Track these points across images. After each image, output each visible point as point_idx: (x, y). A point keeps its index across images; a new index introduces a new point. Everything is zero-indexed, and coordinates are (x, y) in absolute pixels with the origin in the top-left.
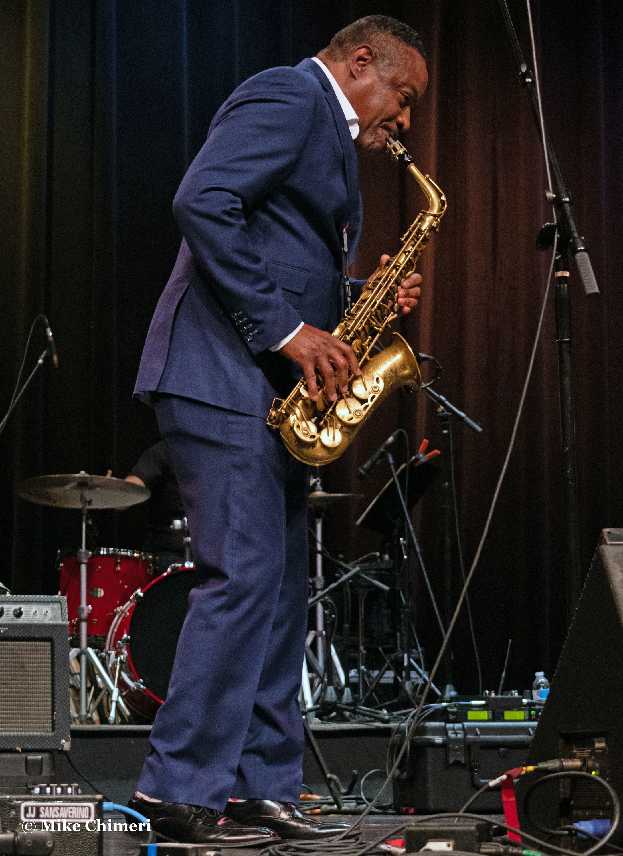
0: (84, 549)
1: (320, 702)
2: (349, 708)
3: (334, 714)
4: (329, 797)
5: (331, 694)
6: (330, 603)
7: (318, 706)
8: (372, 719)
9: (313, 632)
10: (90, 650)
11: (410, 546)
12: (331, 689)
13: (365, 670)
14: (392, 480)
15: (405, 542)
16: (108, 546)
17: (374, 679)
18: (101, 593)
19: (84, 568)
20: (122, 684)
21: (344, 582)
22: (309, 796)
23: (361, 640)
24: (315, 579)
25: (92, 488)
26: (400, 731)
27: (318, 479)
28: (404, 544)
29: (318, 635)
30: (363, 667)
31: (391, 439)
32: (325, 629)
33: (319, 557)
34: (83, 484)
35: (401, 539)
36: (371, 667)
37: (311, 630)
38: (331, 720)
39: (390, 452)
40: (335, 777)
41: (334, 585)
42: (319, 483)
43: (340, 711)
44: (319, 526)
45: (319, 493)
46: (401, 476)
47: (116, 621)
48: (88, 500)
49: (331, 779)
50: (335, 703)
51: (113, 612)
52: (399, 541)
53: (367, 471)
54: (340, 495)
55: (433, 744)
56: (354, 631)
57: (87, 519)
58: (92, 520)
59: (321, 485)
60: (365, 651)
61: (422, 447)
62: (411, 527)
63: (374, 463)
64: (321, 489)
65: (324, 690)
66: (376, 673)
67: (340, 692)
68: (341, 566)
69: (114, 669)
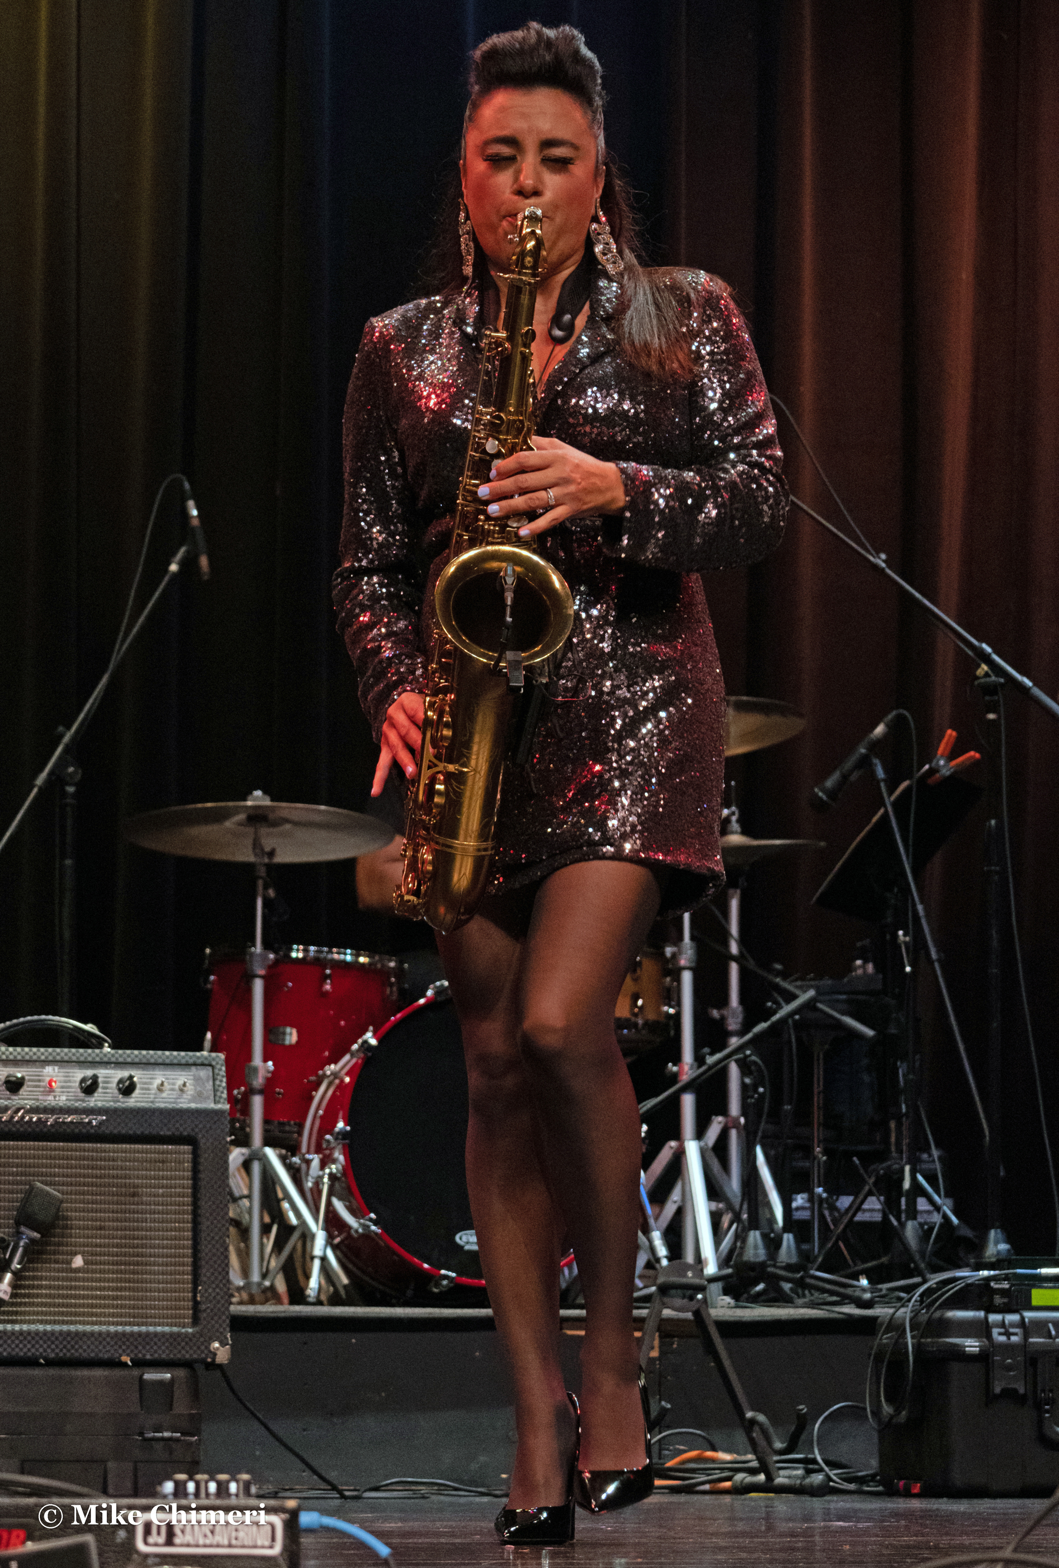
0: (258, 948)
1: (732, 1263)
2: (790, 1275)
3: (761, 1287)
4: (750, 1457)
5: (756, 1247)
6: (755, 1063)
7: (730, 1271)
8: (835, 1298)
9: (720, 1118)
10: (270, 1153)
11: (918, 947)
12: (755, 1236)
13: (825, 1195)
14: (882, 811)
15: (907, 939)
16: (307, 943)
17: (842, 1216)
18: (292, 1036)
19: (258, 987)
20: (333, 1223)
21: (783, 1021)
22: (709, 1454)
23: (817, 1133)
24: (725, 1012)
25: (275, 824)
26: (895, 1326)
27: (734, 808)
28: (905, 943)
29: (730, 1125)
30: (820, 1190)
31: (880, 729)
32: (744, 1111)
33: (734, 968)
34: (257, 818)
35: (901, 933)
36: (835, 1190)
37: (717, 1115)
38: (757, 1299)
39: (877, 757)
40: (761, 1418)
41: (763, 1026)
42: (734, 818)
43: (773, 1281)
44: (734, 905)
45: (736, 839)
46: (901, 805)
47: (322, 1094)
48: (267, 849)
49: (753, 1422)
50: (763, 1265)
51: (317, 1075)
52: (897, 936)
53: (832, 794)
54: (778, 842)
55: (959, 1354)
56: (803, 1116)
57: (266, 887)
58: (277, 891)
59: (738, 821)
60: (825, 1158)
61: (943, 748)
62: (920, 908)
63: (845, 777)
64: (739, 830)
65: (740, 1237)
66: (845, 1202)
67: (773, 1244)
68: (777, 988)
69: (317, 1190)
